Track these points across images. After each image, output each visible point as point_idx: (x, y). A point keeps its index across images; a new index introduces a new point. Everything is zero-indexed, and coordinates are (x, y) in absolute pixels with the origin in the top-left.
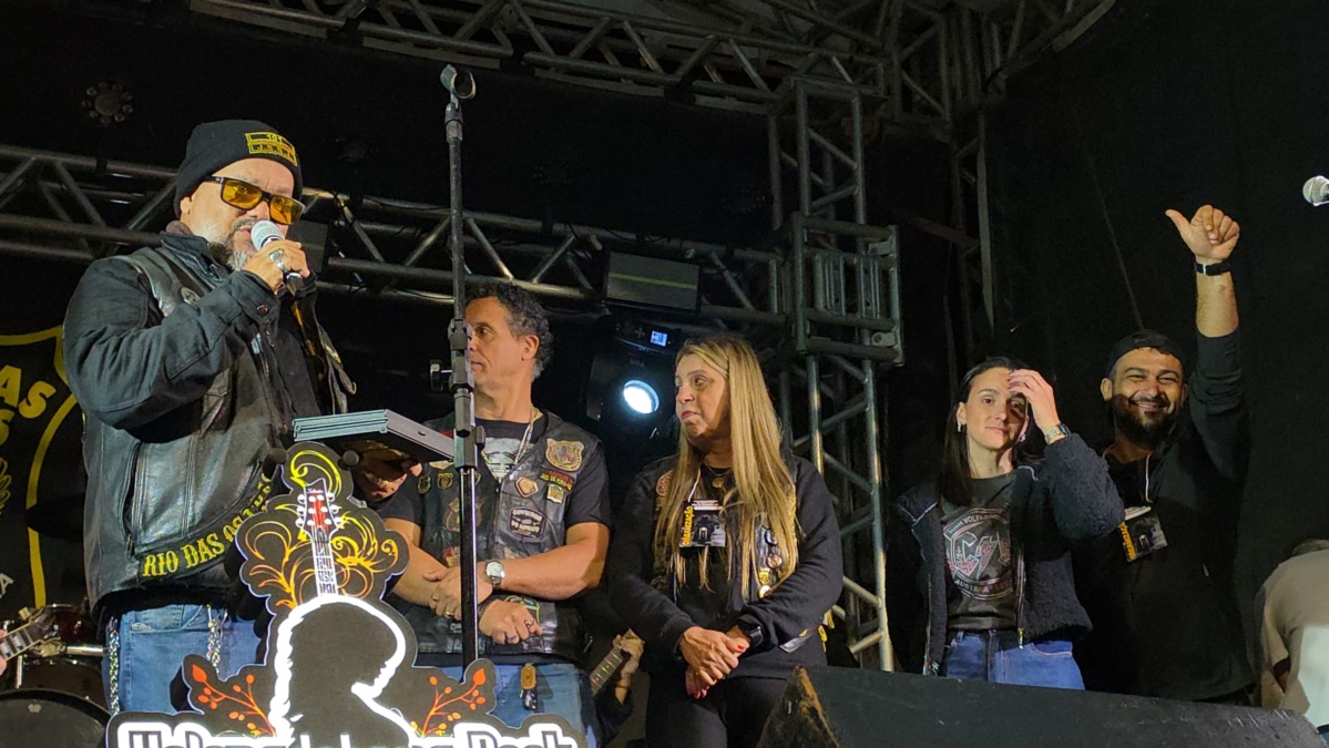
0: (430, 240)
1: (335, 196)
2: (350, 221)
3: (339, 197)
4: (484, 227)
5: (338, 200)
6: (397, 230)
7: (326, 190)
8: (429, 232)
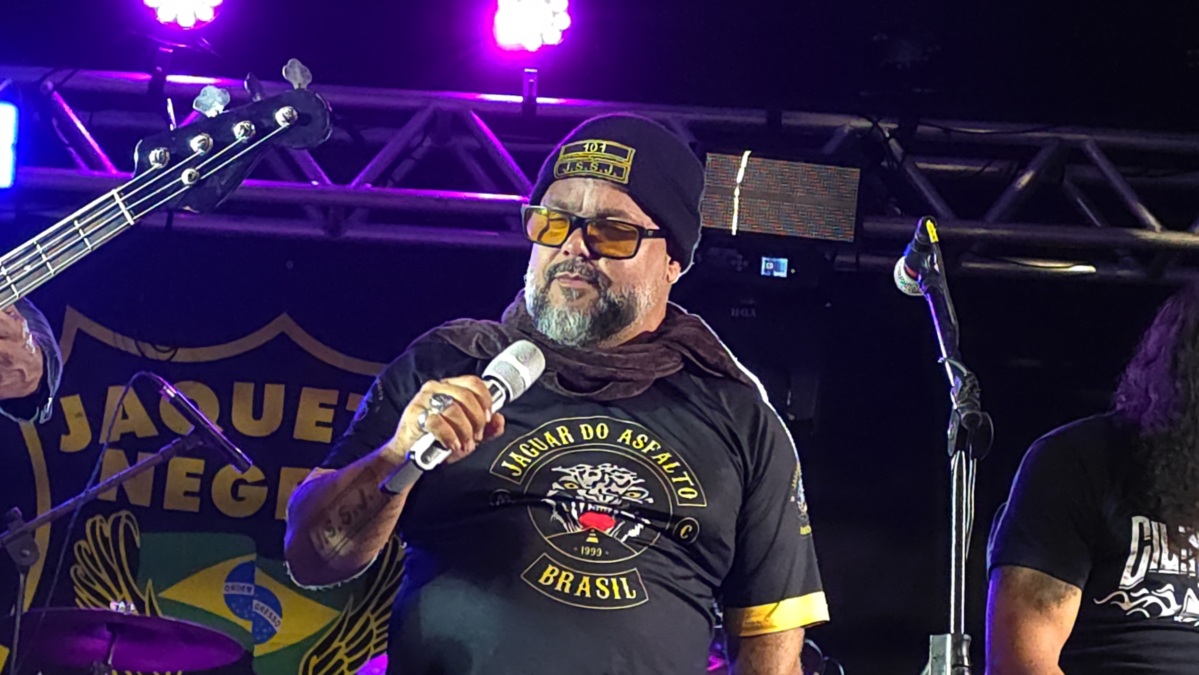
0: (1025, 179)
1: (875, 124)
2: (899, 158)
3: (882, 125)
4: (1112, 153)
5: (881, 130)
6: (978, 169)
7: (861, 115)
8: (1023, 169)
